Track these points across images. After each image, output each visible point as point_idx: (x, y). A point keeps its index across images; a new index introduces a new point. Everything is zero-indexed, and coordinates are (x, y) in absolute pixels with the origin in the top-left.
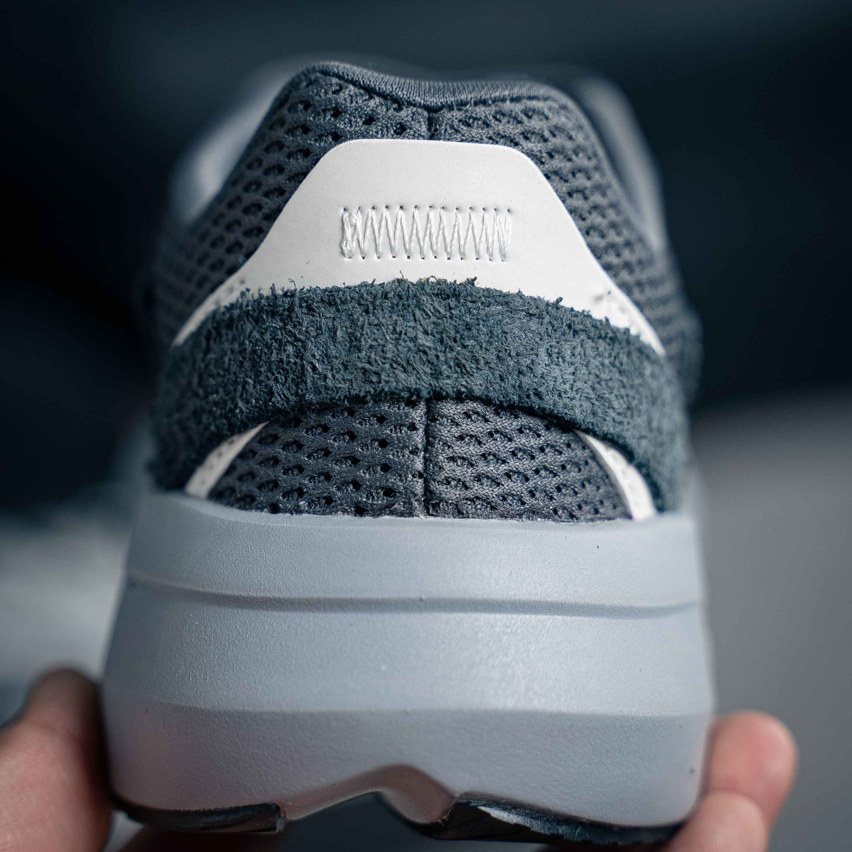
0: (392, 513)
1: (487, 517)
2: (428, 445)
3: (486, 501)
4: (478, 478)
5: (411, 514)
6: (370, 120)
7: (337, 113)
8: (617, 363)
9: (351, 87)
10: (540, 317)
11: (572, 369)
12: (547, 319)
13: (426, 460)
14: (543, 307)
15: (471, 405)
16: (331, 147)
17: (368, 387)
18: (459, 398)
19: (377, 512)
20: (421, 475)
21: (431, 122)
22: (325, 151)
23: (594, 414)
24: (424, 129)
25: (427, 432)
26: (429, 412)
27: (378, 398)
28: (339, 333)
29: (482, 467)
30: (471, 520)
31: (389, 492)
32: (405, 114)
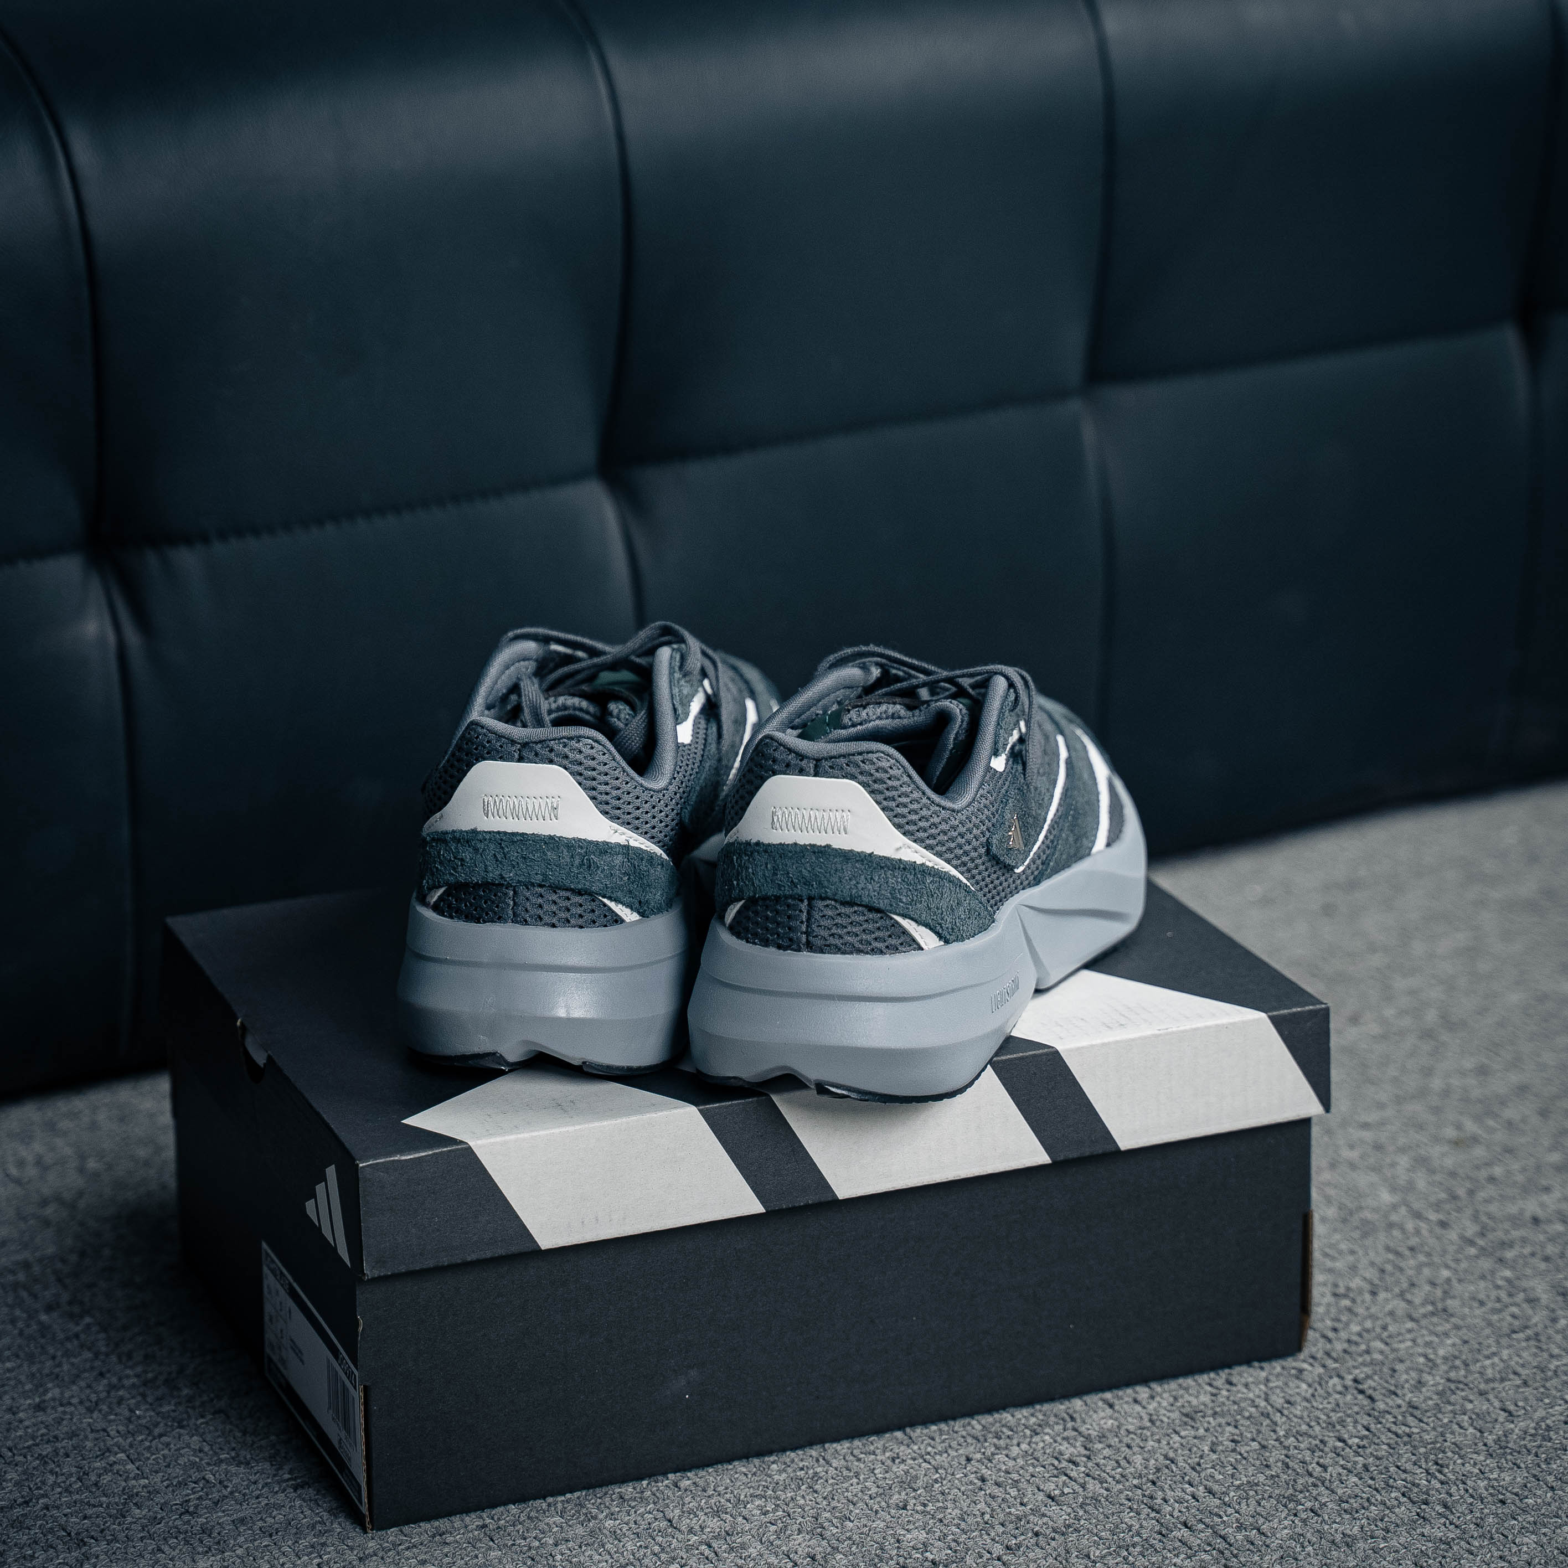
0: (791, 950)
1: (835, 953)
2: (808, 920)
3: (836, 946)
4: (833, 935)
5: (800, 951)
6: (788, 765)
7: (774, 761)
8: (906, 880)
9: (782, 748)
10: (862, 861)
11: (878, 885)
12: (865, 862)
13: (807, 926)
14: (863, 857)
15: (829, 902)
16: (771, 777)
17: (781, 892)
18: (822, 899)
19: (785, 948)
20: (805, 933)
21: (816, 766)
22: (768, 778)
23: (891, 905)
24: (812, 771)
25: (808, 913)
26: (809, 905)
27: (786, 897)
28: (769, 866)
29: (834, 931)
30: (826, 955)
31: (791, 940)
32: (804, 763)
